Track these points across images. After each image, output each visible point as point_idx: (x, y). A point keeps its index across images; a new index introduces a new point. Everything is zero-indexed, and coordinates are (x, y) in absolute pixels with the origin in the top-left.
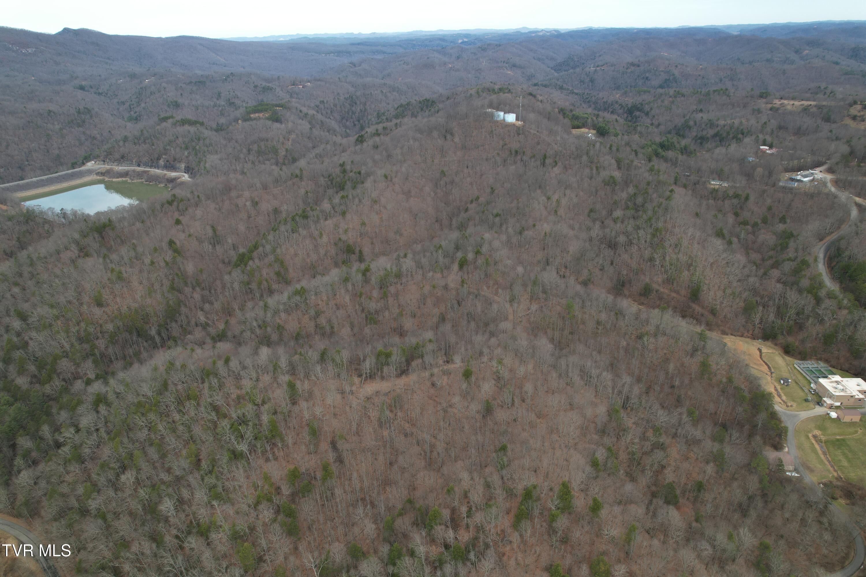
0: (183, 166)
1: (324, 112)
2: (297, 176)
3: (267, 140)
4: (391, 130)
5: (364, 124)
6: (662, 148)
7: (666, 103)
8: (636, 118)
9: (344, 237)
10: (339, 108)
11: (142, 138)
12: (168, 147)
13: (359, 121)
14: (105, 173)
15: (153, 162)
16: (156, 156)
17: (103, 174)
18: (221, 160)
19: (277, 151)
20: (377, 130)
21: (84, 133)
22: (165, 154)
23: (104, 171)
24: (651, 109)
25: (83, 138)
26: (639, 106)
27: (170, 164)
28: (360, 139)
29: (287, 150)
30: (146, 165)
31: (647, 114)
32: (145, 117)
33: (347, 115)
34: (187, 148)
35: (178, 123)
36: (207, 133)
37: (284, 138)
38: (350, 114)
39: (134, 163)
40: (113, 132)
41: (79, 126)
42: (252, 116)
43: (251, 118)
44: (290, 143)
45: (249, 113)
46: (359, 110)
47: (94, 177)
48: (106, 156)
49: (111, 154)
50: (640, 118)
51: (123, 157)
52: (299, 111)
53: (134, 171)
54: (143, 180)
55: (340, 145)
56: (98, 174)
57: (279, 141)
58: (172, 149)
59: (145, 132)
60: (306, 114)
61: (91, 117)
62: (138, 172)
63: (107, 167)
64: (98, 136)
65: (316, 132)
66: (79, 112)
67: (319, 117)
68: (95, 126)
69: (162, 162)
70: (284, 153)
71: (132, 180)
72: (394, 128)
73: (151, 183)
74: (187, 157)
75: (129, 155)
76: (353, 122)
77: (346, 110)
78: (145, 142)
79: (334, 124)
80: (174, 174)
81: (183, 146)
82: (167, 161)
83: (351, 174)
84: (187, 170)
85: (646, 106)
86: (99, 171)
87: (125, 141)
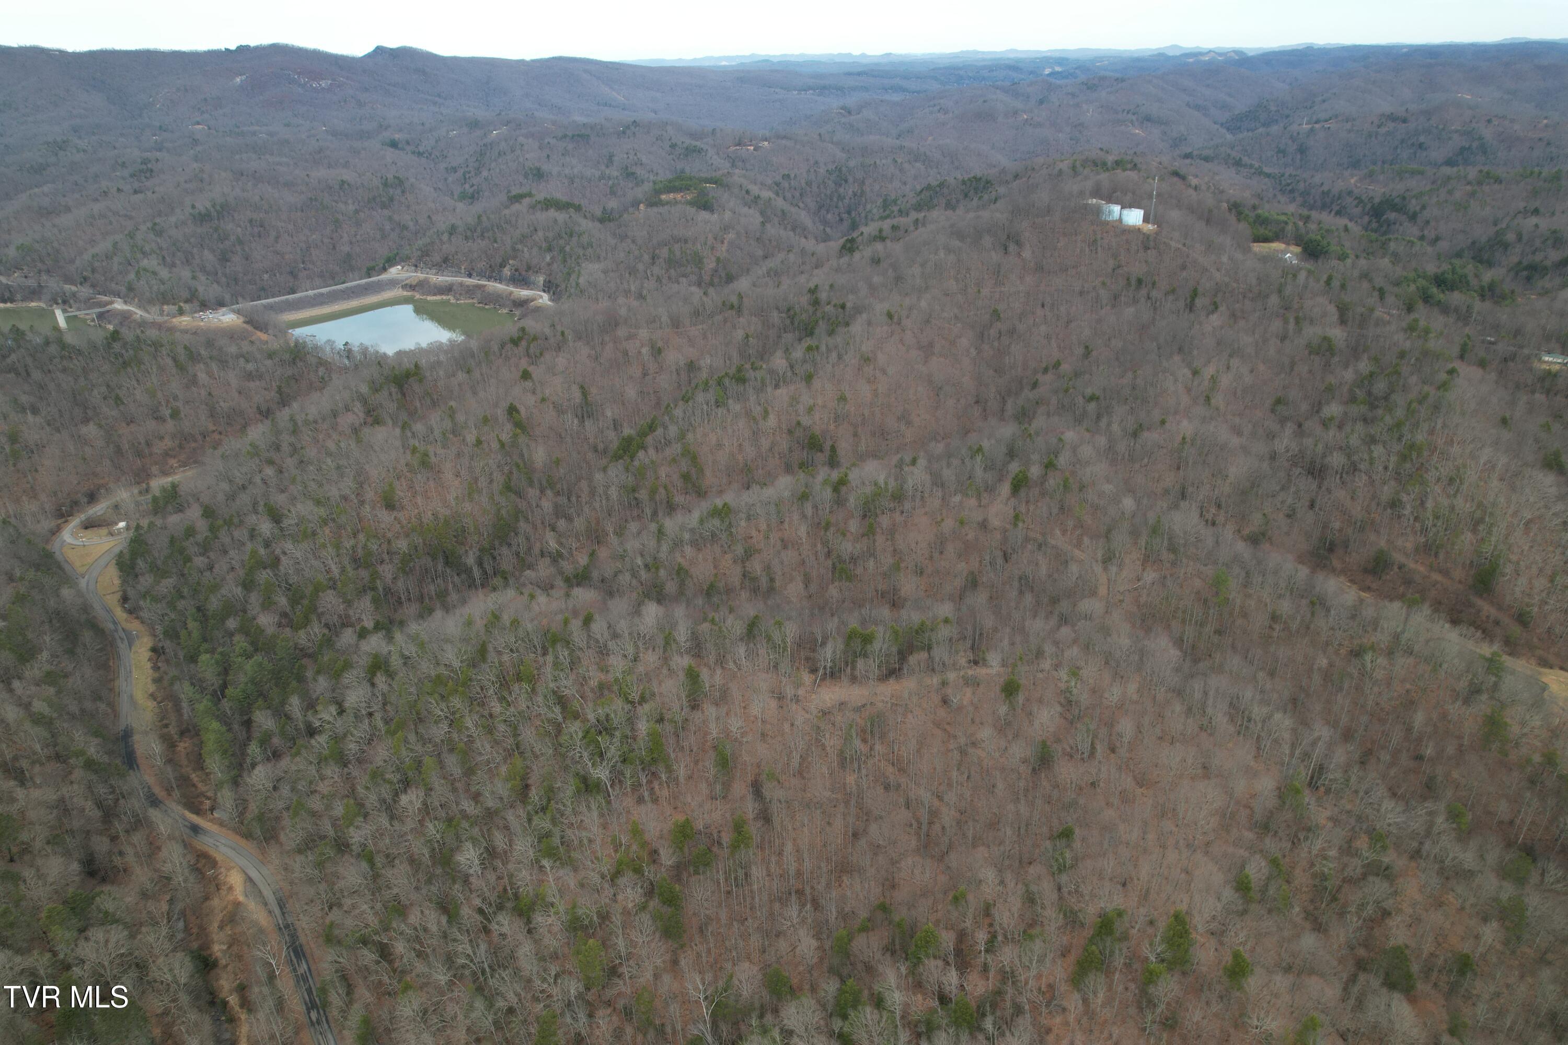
0: (541, 279)
1: (789, 195)
2: (732, 307)
3: (686, 241)
4: (906, 231)
5: (858, 219)
6: (1439, 286)
7: (1458, 195)
8: (1389, 225)
9: (806, 421)
10: (815, 188)
11: (479, 229)
12: (519, 247)
13: (849, 213)
14: (415, 286)
15: (493, 271)
16: (499, 260)
17: (412, 287)
18: (605, 272)
19: (700, 261)
20: (881, 231)
21: (390, 219)
22: (514, 258)
23: (414, 283)
24: (1424, 207)
25: (388, 227)
26: (1397, 200)
27: (520, 274)
28: (849, 245)
29: (718, 260)
30: (481, 275)
31: (1413, 217)
32: (486, 194)
33: (828, 201)
34: (550, 249)
35: (539, 206)
36: (585, 224)
37: (715, 239)
38: (835, 199)
39: (463, 271)
40: (434, 218)
41: (384, 206)
42: (663, 197)
43: (661, 200)
44: (724, 247)
45: (658, 192)
46: (850, 192)
47: (398, 292)
48: (420, 259)
49: (428, 255)
50: (1397, 226)
51: (446, 260)
52: (744, 192)
53: (461, 284)
54: (475, 301)
55: (813, 255)
56: (405, 287)
57: (706, 244)
58: (526, 249)
59: (484, 219)
60: (757, 198)
61: (403, 192)
62: (468, 286)
63: (421, 276)
64: (411, 224)
65: (772, 230)
66: (386, 184)
67: (780, 203)
68: (408, 207)
69: (507, 272)
70: (713, 265)
71: (458, 299)
72: (912, 228)
73: (487, 307)
74: (549, 264)
75: (456, 257)
76: (839, 215)
77: (828, 192)
78: (482, 236)
79: (804, 218)
80: (525, 293)
81: (544, 245)
82: (516, 270)
83: (828, 308)
84: (548, 287)
85: (1414, 201)
86: (407, 282)
87: (451, 234)
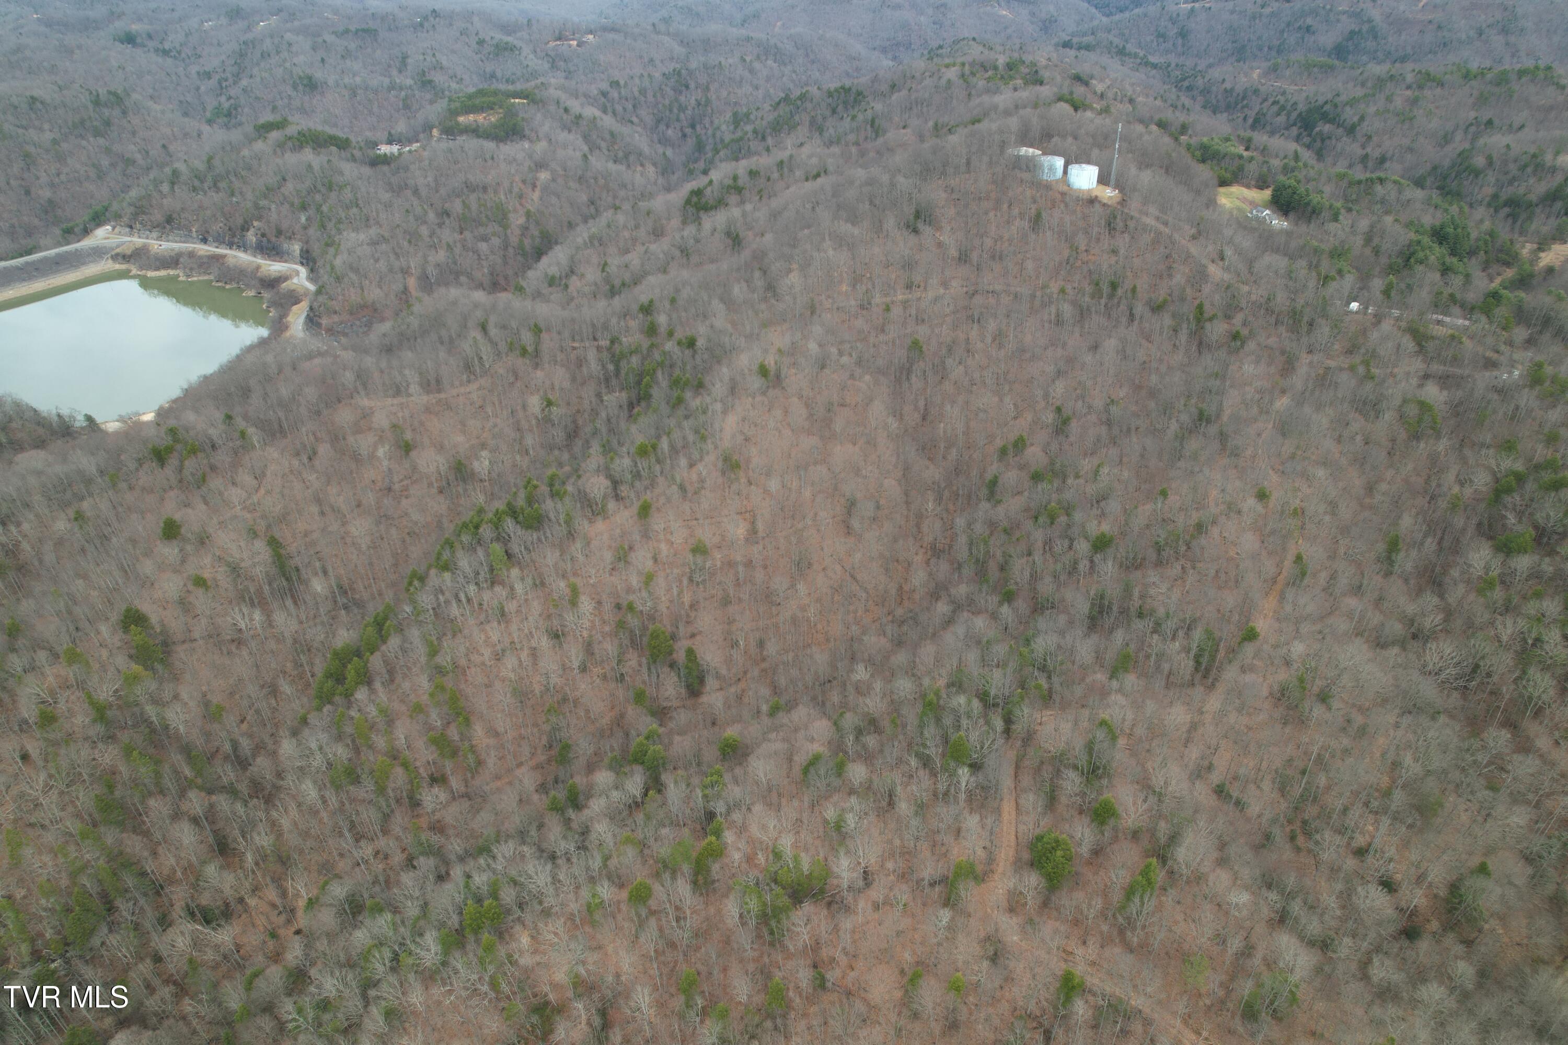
0: (296, 248)
1: (619, 108)
3: (485, 189)
4: (769, 179)
5: (704, 138)
7: (1398, 103)
8: (1323, 141)
10: (650, 98)
11: (209, 178)
12: (263, 203)
13: (693, 126)
14: (130, 256)
15: (234, 236)
16: (240, 221)
17: (125, 258)
18: (374, 243)
19: (505, 216)
20: (735, 178)
21: (108, 151)
22: (260, 218)
23: (129, 252)
24: (1362, 119)
25: (105, 162)
26: (1327, 108)
27: (269, 241)
28: (695, 199)
29: (528, 214)
30: (219, 241)
31: (1351, 130)
32: (246, 110)
33: (667, 113)
34: (304, 208)
35: (290, 144)
36: (349, 170)
37: (524, 182)
38: (675, 111)
39: (194, 235)
40: (171, 148)
41: (97, 133)
42: (461, 119)
43: (458, 124)
44: (536, 195)
45: (454, 113)
46: (693, 102)
47: (108, 265)
48: (135, 216)
49: (144, 213)
50: (1334, 141)
51: (169, 220)
52: (562, 111)
53: (191, 255)
54: (212, 277)
55: (648, 214)
56: (115, 258)
57: (511, 192)
58: (273, 206)
59: (216, 162)
60: (579, 117)
61: (124, 113)
62: (201, 257)
63: (137, 241)
64: (138, 157)
65: (598, 163)
66: (97, 103)
67: (608, 121)
68: (134, 133)
69: (251, 237)
70: (521, 220)
71: (188, 276)
72: (776, 175)
73: (228, 287)
74: (305, 228)
75: (183, 216)
76: (681, 130)
77: (667, 102)
78: (215, 186)
79: (640, 140)
80: (275, 267)
81: (296, 201)
82: (263, 235)
83: (669, 346)
84: (307, 259)
85: (1348, 109)
86: (118, 250)
87: (173, 184)
